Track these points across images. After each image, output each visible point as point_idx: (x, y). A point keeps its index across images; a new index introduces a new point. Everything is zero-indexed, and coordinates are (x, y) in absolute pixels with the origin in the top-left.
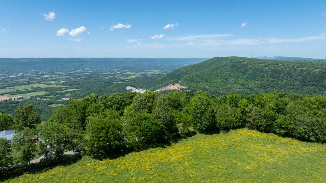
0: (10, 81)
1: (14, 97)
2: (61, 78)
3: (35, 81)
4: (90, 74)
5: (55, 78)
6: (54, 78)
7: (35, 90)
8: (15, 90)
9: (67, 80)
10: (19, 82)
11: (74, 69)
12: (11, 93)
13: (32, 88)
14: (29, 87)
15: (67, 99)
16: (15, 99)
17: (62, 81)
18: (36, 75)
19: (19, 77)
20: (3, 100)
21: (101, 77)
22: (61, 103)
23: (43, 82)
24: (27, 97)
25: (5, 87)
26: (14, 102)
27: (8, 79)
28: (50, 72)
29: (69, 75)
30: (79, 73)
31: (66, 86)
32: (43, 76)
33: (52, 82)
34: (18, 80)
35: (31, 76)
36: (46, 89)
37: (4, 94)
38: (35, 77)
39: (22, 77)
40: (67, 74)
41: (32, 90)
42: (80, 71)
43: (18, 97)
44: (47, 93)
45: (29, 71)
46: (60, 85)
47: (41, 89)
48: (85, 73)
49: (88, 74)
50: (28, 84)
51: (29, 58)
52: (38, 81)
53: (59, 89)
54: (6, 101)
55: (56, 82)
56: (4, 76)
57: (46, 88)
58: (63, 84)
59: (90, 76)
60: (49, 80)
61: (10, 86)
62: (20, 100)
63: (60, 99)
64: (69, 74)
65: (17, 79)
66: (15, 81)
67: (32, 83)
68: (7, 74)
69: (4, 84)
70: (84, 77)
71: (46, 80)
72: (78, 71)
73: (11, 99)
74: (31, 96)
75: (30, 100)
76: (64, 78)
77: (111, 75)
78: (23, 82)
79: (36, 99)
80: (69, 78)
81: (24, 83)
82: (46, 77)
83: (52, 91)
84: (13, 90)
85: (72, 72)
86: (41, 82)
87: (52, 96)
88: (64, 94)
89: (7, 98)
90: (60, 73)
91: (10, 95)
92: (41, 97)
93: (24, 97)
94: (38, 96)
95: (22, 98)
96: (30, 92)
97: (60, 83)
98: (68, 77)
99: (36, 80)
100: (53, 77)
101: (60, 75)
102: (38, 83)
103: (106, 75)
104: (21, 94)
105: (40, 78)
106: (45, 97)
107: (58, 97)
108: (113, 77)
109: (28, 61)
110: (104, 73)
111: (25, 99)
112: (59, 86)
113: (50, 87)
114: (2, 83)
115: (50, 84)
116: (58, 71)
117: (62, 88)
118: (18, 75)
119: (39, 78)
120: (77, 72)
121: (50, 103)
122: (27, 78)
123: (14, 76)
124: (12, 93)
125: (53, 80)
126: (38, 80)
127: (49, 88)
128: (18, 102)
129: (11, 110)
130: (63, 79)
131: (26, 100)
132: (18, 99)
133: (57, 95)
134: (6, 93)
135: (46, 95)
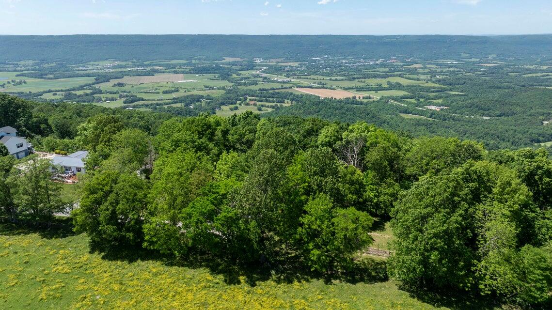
0: (363, 71)
1: (360, 95)
2: (438, 70)
3: (396, 73)
4: (495, 67)
5: (429, 71)
6: (427, 71)
7: (392, 87)
8: (365, 84)
9: (447, 75)
10: (375, 72)
11: (467, 55)
12: (358, 88)
13: (389, 83)
14: (384, 82)
15: (433, 108)
16: (360, 98)
17: (438, 77)
18: (402, 64)
19: (377, 64)
20: (345, 98)
21: (515, 73)
22: (422, 113)
23: (407, 76)
24: (376, 96)
25: (354, 78)
26: (357, 103)
27: (363, 67)
28: (424, 60)
29: (455, 67)
30: (474, 63)
31: (442, 86)
32: (412, 65)
33: (422, 77)
34: (374, 70)
35: (394, 64)
36: (409, 88)
37: (350, 88)
38: (400, 65)
39: (382, 65)
40: (453, 64)
41: (387, 86)
42: (478, 60)
43: (364, 96)
44: (406, 93)
45: (394, 56)
46: (434, 82)
47: (399, 87)
48: (486, 65)
49: (492, 67)
50: (385, 76)
51: (399, 36)
52: (400, 73)
53: (428, 90)
54: (348, 99)
55: (427, 77)
56: (359, 62)
57: (408, 86)
58: (439, 81)
59: (492, 72)
60: (418, 73)
61: (360, 78)
62: (365, 101)
63: (422, 107)
64: (455, 64)
65: (374, 68)
66: (370, 70)
67: (391, 76)
68: (364, 59)
69: (354, 75)
70: (481, 71)
71: (414, 72)
72: (473, 60)
73: (354, 98)
74: (382, 96)
75: (378, 102)
76: (444, 70)
77: (541, 71)
78: (379, 73)
79: (388, 102)
80: (454, 72)
81: (380, 75)
82: (415, 68)
83: (416, 92)
84: (361, 85)
85: (462, 61)
86: (404, 76)
87: (413, 100)
88: (432, 99)
89: (350, 94)
90: (440, 61)
91: (356, 91)
92: (396, 99)
93: (372, 96)
94: (391, 98)
95: (370, 98)
96: (385, 89)
97: (434, 79)
98: (452, 69)
99: (399, 71)
100: (426, 68)
101: (440, 65)
102: (400, 76)
103: (529, 70)
104: (370, 91)
105: (407, 68)
106: (401, 101)
107: (422, 102)
108: (544, 76)
109: (397, 39)
110: (525, 66)
111: (371, 100)
112: (430, 85)
113: (414, 84)
114: (353, 73)
115: (418, 80)
116: (438, 58)
117: (434, 88)
118: (378, 62)
119: (405, 68)
120: (471, 62)
121: (405, 111)
122: (387, 67)
123: (371, 63)
124: (360, 88)
125: (424, 74)
126: (402, 71)
127: (413, 86)
128: (361, 103)
129: (345, 114)
130: (441, 73)
131: (374, 101)
132: (364, 98)
133: (421, 100)
134: (353, 88)
135: (403, 97)
